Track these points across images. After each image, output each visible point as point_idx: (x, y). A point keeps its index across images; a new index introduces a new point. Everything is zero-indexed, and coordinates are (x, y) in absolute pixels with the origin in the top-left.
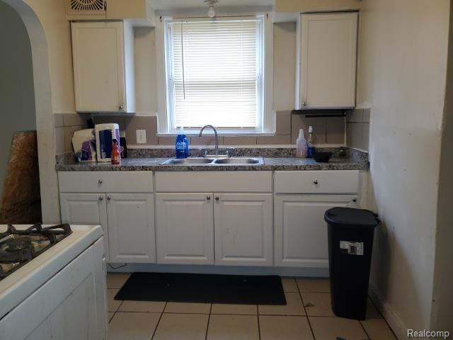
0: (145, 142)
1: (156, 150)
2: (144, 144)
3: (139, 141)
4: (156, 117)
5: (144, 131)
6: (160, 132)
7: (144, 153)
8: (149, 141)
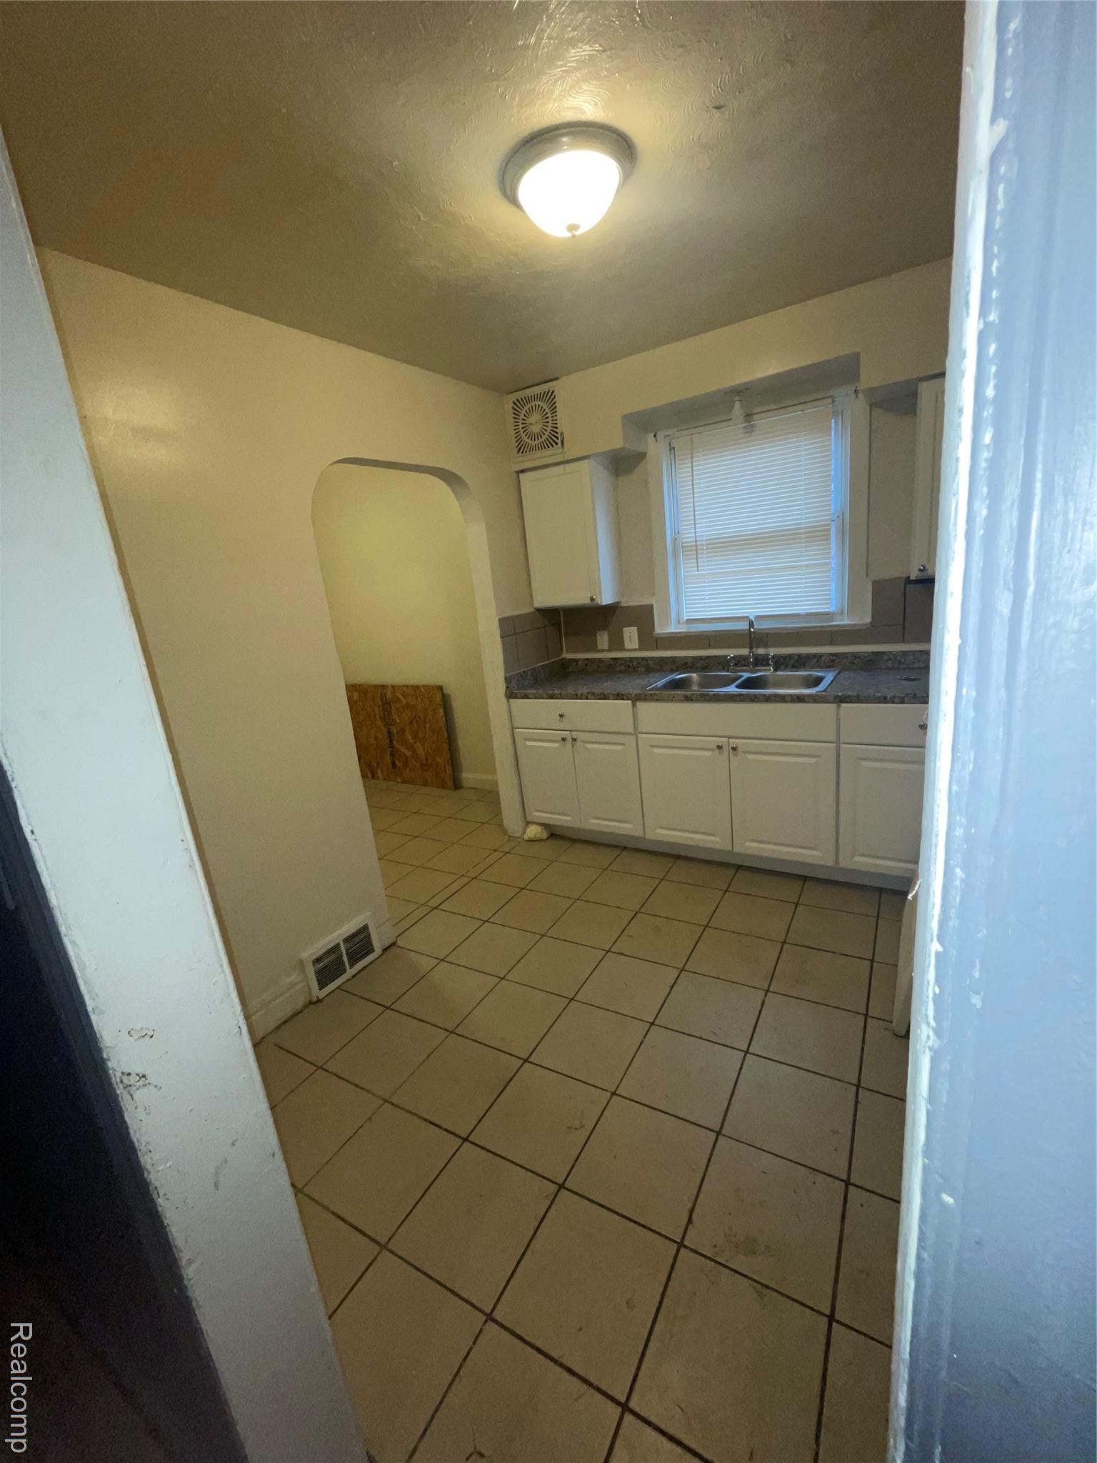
0: (637, 647)
1: (652, 658)
2: (635, 650)
3: (627, 645)
4: (651, 606)
5: (636, 628)
6: (659, 630)
7: (635, 663)
8: (643, 645)
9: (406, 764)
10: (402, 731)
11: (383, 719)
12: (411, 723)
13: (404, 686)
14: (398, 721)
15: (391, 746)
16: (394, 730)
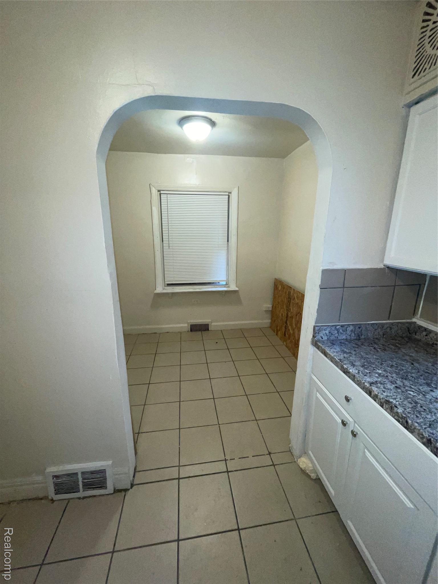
9: (289, 338)
10: (292, 317)
11: (287, 307)
12: (297, 315)
13: (298, 292)
14: (292, 311)
15: (286, 323)
16: (289, 315)
